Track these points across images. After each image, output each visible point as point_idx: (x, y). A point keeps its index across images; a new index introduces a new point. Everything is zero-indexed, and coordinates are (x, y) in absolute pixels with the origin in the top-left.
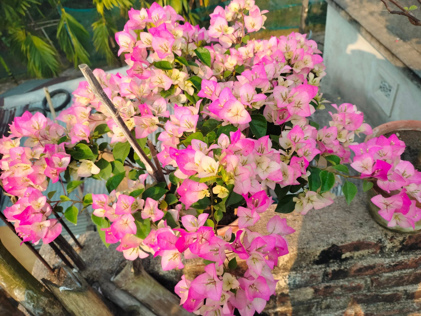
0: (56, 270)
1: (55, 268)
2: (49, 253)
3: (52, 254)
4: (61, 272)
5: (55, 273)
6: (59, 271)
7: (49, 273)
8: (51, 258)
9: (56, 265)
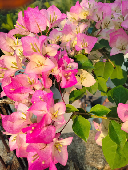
0: (9, 166)
1: (8, 164)
2: (2, 151)
3: (4, 152)
4: (12, 168)
5: (8, 168)
6: (11, 167)
7: (3, 168)
8: (4, 155)
9: (8, 162)
